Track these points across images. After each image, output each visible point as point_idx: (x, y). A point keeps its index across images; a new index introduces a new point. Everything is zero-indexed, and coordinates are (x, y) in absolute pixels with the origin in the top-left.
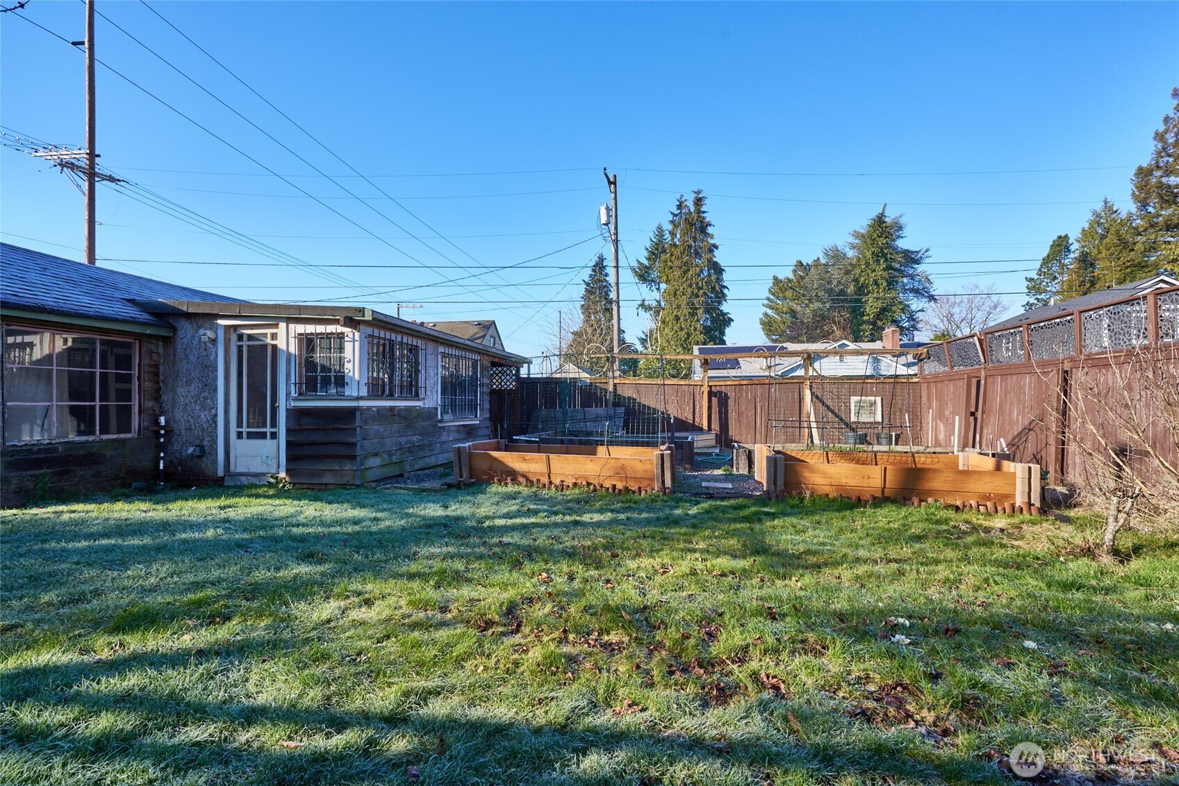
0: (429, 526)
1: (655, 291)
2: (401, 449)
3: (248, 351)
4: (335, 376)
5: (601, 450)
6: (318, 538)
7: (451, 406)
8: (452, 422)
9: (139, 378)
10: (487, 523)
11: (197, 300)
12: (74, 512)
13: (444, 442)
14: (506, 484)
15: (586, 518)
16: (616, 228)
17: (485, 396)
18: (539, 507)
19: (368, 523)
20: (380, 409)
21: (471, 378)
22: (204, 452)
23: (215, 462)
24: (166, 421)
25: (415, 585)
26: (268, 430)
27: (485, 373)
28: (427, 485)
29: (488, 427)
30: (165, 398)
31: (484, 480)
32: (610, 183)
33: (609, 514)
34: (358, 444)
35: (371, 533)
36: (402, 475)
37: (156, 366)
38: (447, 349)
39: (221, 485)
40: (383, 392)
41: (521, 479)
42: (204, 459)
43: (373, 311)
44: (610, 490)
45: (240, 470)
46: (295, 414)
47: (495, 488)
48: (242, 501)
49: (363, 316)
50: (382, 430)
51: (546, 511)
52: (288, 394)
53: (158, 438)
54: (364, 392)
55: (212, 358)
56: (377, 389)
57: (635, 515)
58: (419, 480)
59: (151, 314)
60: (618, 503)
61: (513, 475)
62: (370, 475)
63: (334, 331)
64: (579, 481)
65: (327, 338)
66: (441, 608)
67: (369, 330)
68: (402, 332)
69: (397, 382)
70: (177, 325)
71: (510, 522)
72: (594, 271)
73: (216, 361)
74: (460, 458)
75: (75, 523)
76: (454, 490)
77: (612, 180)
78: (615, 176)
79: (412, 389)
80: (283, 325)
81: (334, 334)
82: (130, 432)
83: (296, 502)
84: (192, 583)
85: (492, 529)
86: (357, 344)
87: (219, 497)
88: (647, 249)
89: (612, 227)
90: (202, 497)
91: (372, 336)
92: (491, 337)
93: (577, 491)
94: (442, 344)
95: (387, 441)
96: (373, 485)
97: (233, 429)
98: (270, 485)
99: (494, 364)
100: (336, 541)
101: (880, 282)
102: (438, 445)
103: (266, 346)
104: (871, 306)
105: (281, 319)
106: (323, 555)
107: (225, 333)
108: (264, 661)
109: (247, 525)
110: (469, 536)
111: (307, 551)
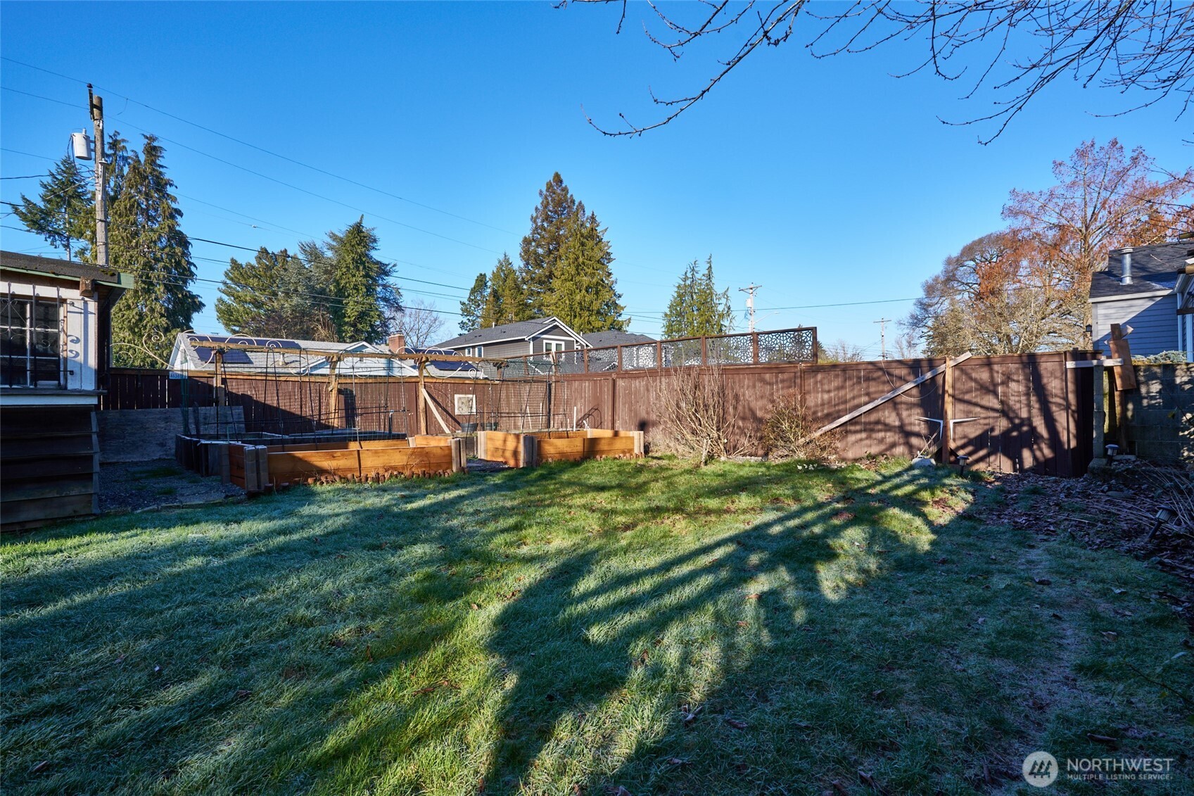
14: (322, 484)
31: (297, 482)
41: (334, 477)
44: (421, 476)
49: (118, 281)
74: (257, 462)
86: (92, 317)
88: (44, 186)
93: (394, 480)
101: (360, 287)
104: (351, 311)
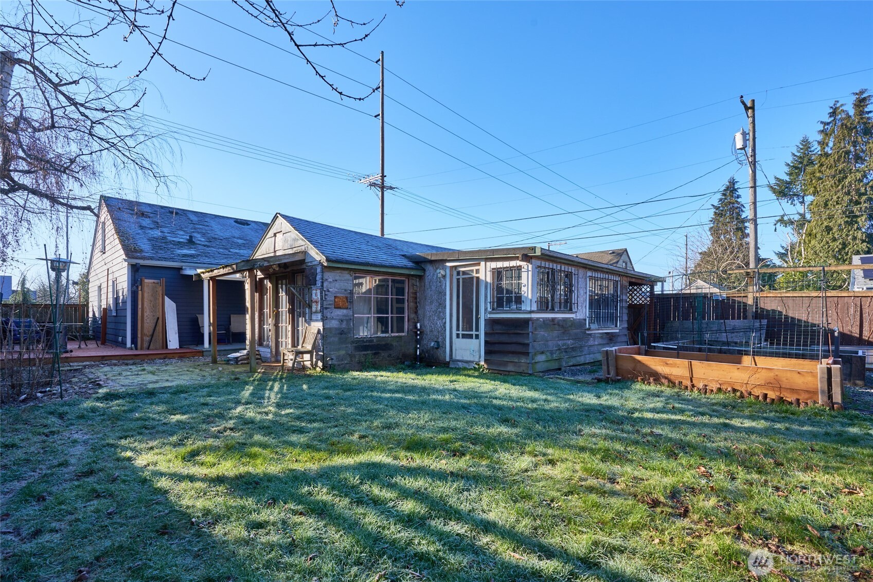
0: (587, 411)
1: (799, 205)
2: (559, 349)
3: (463, 282)
4: (515, 297)
5: (747, 360)
6: (511, 409)
7: (596, 318)
8: (597, 330)
9: (408, 301)
10: (636, 415)
11: (434, 252)
12: (382, 376)
13: (591, 346)
14: (649, 384)
15: (736, 422)
16: (754, 150)
17: (624, 310)
18: (683, 406)
19: (542, 403)
20: (545, 320)
21: (613, 296)
22: (439, 346)
23: (445, 352)
24: (420, 326)
25: (586, 455)
26: (474, 333)
27: (624, 291)
28: (581, 378)
29: (626, 335)
30: (419, 312)
31: (629, 378)
32: (747, 108)
33: (763, 421)
34: (531, 344)
35: (545, 411)
36: (560, 369)
37: (415, 293)
38: (594, 273)
39: (448, 367)
40: (547, 308)
41: (663, 380)
42: (439, 350)
43: (541, 249)
44: (760, 398)
45: (458, 358)
46: (491, 323)
47: (638, 386)
48: (462, 378)
49: (535, 253)
50: (546, 335)
51: (692, 410)
52: (486, 309)
53: (417, 335)
54: (534, 308)
55: (443, 287)
56: (544, 305)
57: (795, 427)
58: (574, 374)
59: (413, 262)
60: (771, 411)
61: (657, 377)
62: (540, 367)
63: (515, 265)
64: (724, 387)
65: (511, 270)
66: (610, 479)
67: (538, 263)
68: (560, 263)
69: (557, 300)
70: (425, 268)
71: (657, 416)
72: (724, 195)
73: (446, 289)
74: (607, 359)
75: (384, 383)
76: (603, 384)
77: (749, 105)
78: (753, 101)
79: (568, 305)
80: (483, 263)
81: (515, 267)
82: (403, 332)
83: (493, 382)
84: (442, 427)
85: (642, 420)
86: (530, 273)
87: (449, 375)
88: (788, 165)
89: (749, 150)
90: (440, 373)
91: (540, 267)
92: (624, 262)
93: (722, 396)
94: (590, 269)
95: (550, 343)
96: (541, 374)
97: (455, 332)
98: (475, 369)
99: (631, 284)
100: (522, 412)
102: (586, 348)
103: (473, 278)
105: (481, 259)
106: (515, 421)
107: (450, 271)
108: (490, 489)
109: (466, 394)
110: (622, 423)
111: (504, 417)
